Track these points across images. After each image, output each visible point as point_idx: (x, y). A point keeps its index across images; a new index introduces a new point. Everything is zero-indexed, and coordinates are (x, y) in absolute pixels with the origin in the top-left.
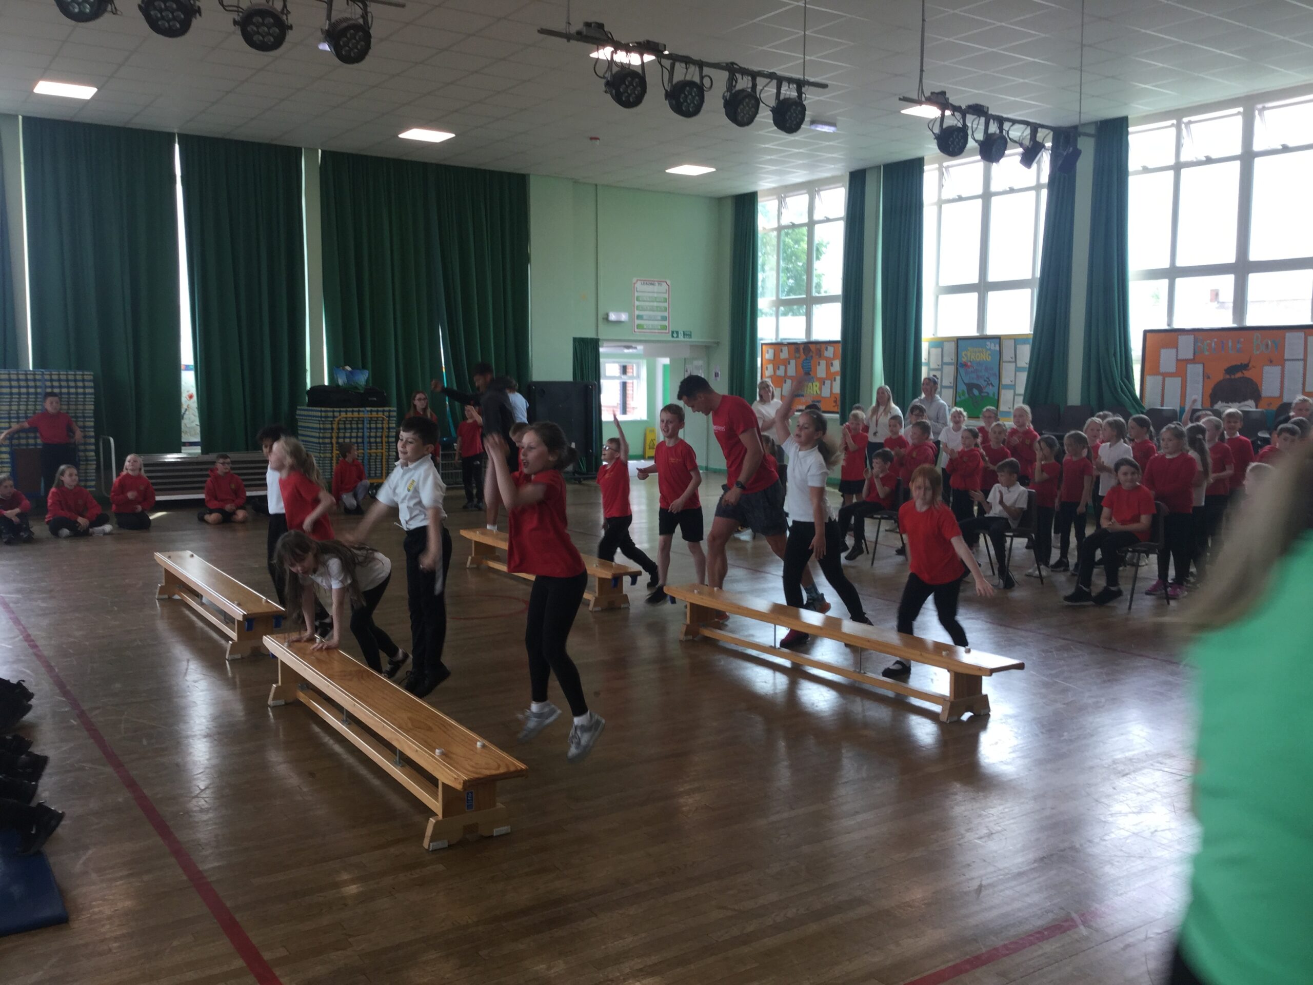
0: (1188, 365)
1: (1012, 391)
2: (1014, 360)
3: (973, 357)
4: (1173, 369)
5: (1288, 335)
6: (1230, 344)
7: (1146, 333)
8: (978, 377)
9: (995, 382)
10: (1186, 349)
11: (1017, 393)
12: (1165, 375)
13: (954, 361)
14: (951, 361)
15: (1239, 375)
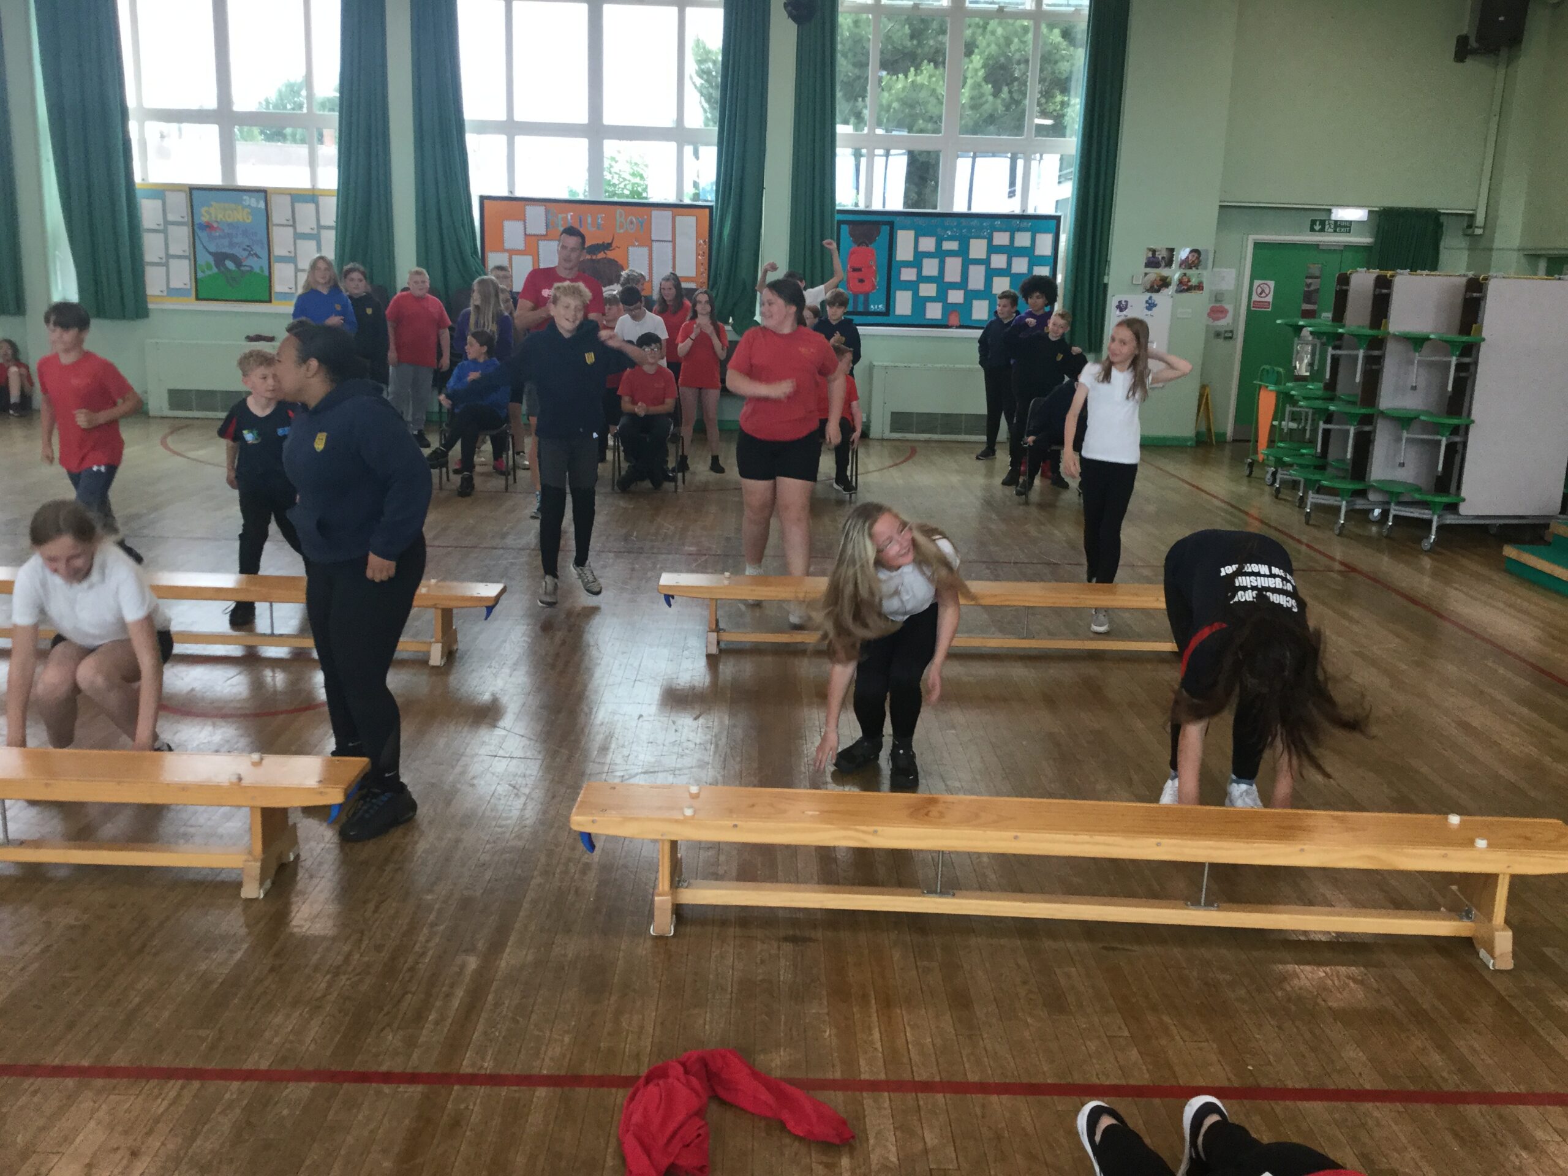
0: (540, 242)
1: (291, 267)
2: (291, 223)
3: (220, 216)
4: (521, 246)
5: (655, 213)
6: (589, 220)
7: (483, 199)
8: (232, 245)
9: (264, 254)
10: (536, 221)
11: (301, 266)
12: (512, 252)
13: (187, 219)
14: (181, 220)
15: (601, 255)
